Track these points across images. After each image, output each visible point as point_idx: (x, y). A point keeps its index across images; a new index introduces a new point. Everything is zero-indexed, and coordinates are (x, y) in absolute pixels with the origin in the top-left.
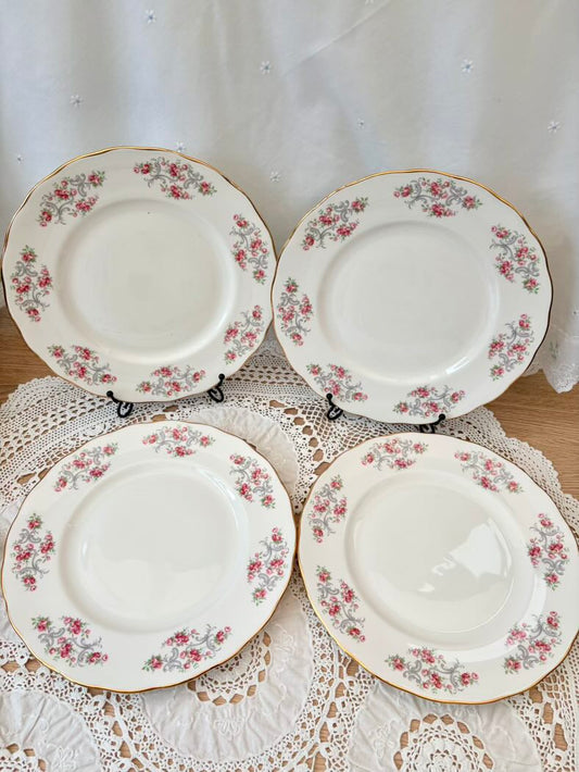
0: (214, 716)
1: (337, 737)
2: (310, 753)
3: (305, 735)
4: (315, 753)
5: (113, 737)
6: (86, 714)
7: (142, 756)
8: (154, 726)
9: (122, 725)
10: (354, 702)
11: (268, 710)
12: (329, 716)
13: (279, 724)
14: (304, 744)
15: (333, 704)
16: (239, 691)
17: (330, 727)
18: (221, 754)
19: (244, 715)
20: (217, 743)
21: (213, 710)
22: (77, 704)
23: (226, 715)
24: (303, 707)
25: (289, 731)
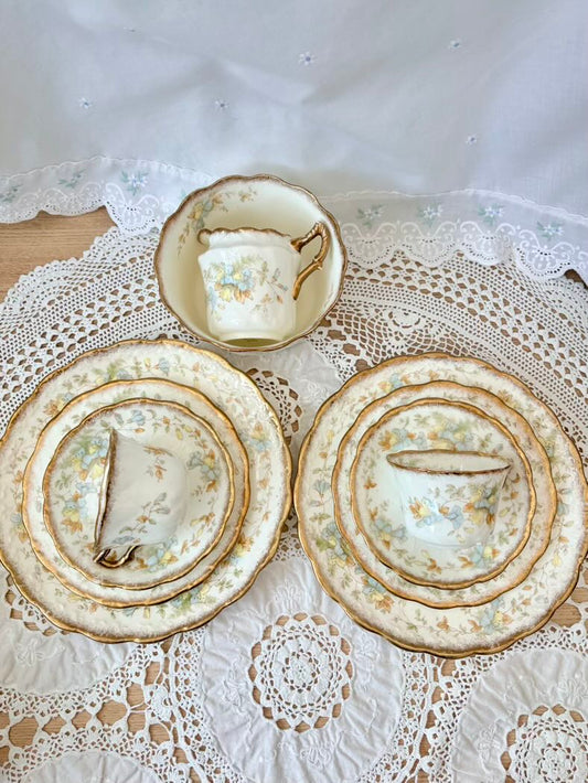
0: (299, 746)
1: (439, 748)
2: (411, 772)
3: (403, 753)
4: (417, 771)
6: (156, 765)
8: (234, 766)
9: (198, 770)
10: (454, 706)
11: (358, 731)
12: (427, 727)
14: (404, 763)
15: (430, 713)
16: (322, 713)
17: (430, 739)
19: (332, 739)
20: (307, 775)
21: (297, 739)
22: (143, 757)
23: (312, 743)
24: (397, 722)
25: (385, 752)
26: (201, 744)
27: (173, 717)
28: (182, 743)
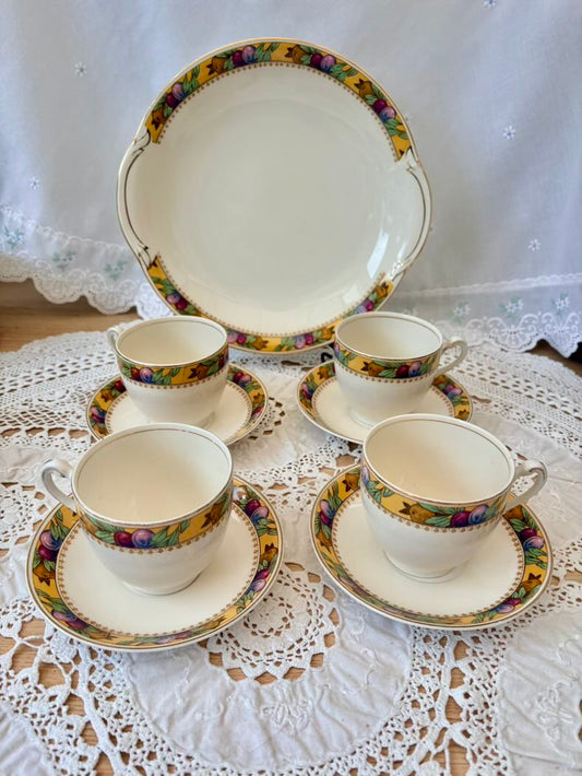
0: (259, 700)
1: (475, 713)
2: (437, 744)
3: (420, 718)
4: (445, 742)
5: (81, 749)
6: (34, 716)
8: (155, 723)
9: (97, 726)
10: (488, 664)
11: (348, 685)
12: (453, 685)
13: (373, 705)
14: (423, 730)
15: (455, 671)
16: (295, 663)
17: (460, 700)
18: (280, 757)
19: (310, 694)
20: (270, 740)
21: (257, 691)
22: (18, 703)
23: (280, 698)
24: (407, 677)
25: (392, 714)
26: (110, 692)
27: (77, 659)
28: (82, 691)
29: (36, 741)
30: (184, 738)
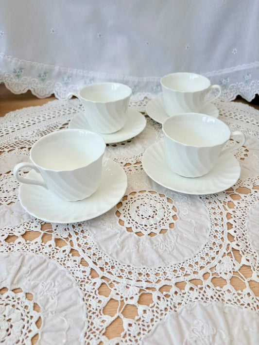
0: (152, 243)
1: (240, 237)
2: (227, 250)
3: (218, 241)
4: (230, 249)
5: (82, 268)
6: (58, 259)
7: (108, 274)
8: (111, 255)
9: (87, 259)
10: (241, 220)
11: (187, 233)
12: (229, 229)
13: (198, 239)
14: (221, 246)
15: (228, 224)
16: (163, 227)
17: (233, 233)
18: (166, 261)
19: (172, 238)
20: (160, 256)
21: (150, 239)
22: (50, 255)
23: (160, 241)
24: (210, 228)
25: (207, 241)
26: (88, 246)
27: (70, 235)
28: (76, 247)
29: (62, 268)
30: (124, 259)
